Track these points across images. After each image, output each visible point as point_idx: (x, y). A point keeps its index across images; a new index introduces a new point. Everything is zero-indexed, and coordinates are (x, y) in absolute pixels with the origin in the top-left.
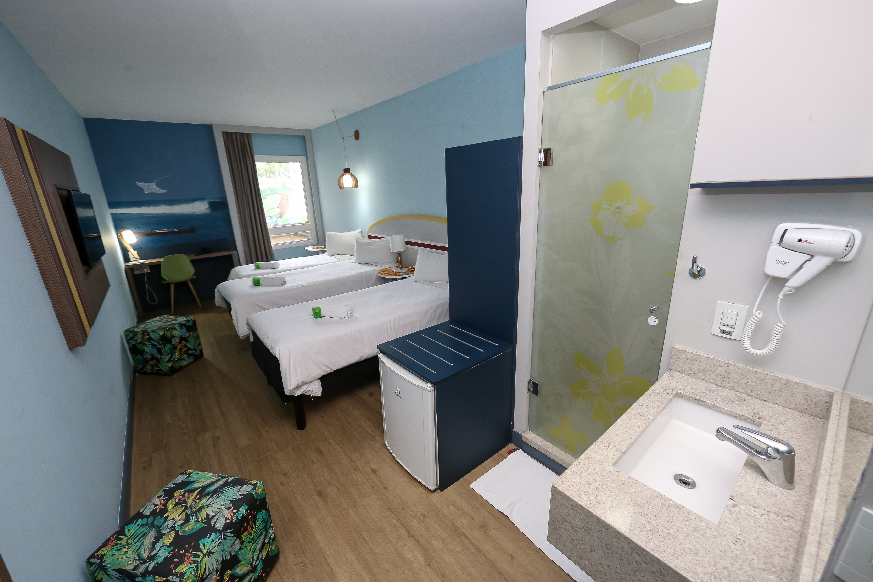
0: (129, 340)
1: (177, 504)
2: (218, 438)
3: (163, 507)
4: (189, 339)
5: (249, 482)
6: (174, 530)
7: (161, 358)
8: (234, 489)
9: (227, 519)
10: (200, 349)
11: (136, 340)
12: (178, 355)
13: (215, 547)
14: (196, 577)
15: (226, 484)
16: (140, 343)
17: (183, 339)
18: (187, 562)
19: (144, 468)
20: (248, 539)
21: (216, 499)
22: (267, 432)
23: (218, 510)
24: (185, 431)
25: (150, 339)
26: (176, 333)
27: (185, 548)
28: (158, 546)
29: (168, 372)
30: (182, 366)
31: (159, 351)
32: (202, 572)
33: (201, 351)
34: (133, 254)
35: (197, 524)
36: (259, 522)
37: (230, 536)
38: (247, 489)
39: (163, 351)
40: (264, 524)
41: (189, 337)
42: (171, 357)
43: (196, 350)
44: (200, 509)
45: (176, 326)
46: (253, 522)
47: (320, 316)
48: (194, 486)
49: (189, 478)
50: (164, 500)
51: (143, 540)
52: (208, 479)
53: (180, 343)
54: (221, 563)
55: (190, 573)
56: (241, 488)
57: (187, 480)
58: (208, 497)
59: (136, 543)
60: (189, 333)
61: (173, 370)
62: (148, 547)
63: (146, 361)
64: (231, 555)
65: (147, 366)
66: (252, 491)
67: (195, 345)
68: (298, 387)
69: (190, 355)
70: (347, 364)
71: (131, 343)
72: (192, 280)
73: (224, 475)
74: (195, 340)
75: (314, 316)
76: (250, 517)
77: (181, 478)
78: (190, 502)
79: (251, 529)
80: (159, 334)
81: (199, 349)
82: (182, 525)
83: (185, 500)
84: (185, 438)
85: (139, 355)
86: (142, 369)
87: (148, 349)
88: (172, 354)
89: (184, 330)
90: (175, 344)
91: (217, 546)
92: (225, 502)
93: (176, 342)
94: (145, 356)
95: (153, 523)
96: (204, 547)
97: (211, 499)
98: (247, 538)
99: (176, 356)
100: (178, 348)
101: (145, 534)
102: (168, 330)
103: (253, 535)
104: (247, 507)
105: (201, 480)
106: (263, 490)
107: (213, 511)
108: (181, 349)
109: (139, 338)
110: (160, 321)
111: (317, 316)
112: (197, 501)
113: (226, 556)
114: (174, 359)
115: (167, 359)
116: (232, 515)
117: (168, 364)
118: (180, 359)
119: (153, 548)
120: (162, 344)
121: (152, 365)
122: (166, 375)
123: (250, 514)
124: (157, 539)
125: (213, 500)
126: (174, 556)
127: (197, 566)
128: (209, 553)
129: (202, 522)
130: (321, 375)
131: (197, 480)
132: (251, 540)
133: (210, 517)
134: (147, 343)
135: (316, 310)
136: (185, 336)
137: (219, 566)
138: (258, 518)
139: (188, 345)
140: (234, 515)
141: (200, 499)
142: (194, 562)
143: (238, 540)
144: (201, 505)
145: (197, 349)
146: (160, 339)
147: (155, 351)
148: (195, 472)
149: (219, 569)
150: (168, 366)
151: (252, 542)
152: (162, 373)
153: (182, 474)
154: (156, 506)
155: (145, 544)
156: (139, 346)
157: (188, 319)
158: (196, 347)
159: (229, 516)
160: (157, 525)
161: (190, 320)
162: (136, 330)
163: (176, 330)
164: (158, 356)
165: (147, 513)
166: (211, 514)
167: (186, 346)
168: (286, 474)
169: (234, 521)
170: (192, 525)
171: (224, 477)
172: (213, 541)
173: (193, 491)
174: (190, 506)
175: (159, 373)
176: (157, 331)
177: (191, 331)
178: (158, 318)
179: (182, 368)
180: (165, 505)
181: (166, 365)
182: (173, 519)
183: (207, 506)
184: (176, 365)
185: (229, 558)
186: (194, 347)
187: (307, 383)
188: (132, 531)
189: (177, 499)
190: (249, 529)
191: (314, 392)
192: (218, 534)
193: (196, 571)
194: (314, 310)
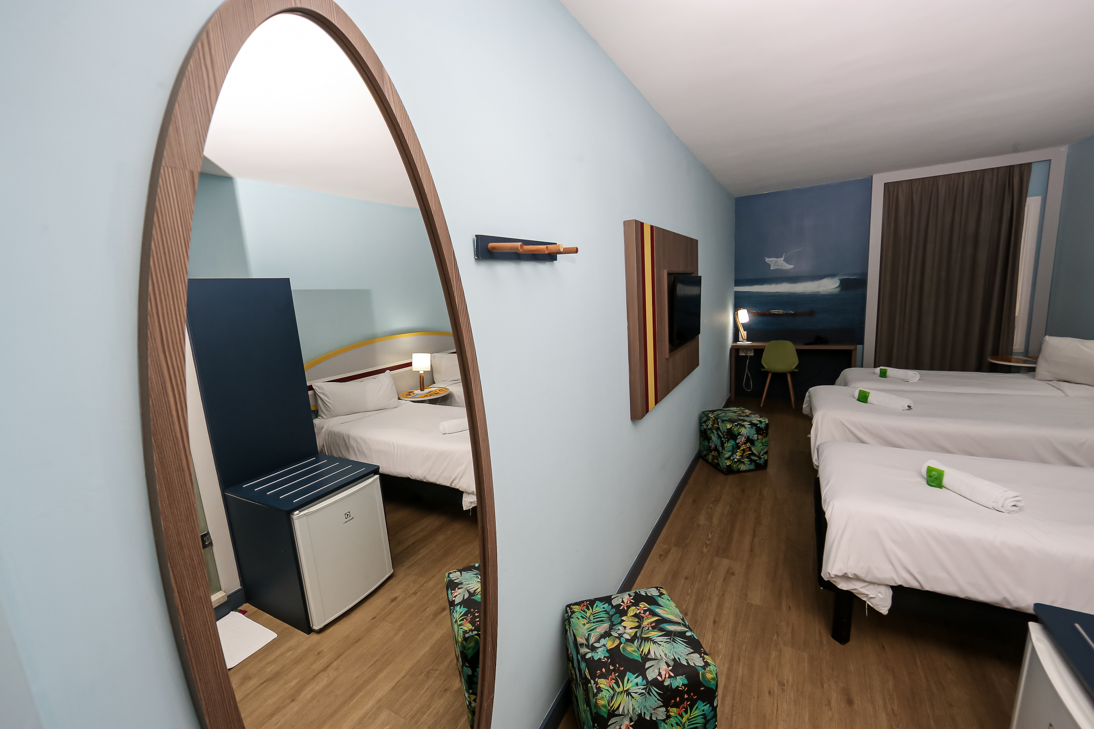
0: (703, 423)
1: (636, 616)
2: (733, 574)
3: (626, 608)
4: (756, 443)
5: (703, 655)
6: (619, 638)
7: (722, 453)
8: (685, 647)
9: (660, 674)
10: (766, 458)
11: (708, 425)
12: (739, 456)
13: (636, 693)
14: (609, 705)
15: (681, 635)
16: (710, 429)
17: (749, 440)
18: (608, 681)
19: (661, 555)
20: (676, 719)
21: (665, 642)
22: (790, 607)
23: (659, 657)
24: (708, 542)
25: (718, 429)
26: (743, 431)
27: (615, 666)
28: (603, 641)
29: (724, 470)
30: (740, 470)
31: (722, 444)
32: (616, 706)
33: (766, 461)
34: (743, 333)
35: (636, 652)
36: (696, 713)
37: (656, 697)
38: (696, 660)
39: (725, 445)
40: (703, 720)
41: (756, 440)
42: (732, 455)
43: (760, 458)
44: (648, 639)
45: (746, 423)
46: (688, 705)
47: (940, 486)
48: (658, 610)
49: (659, 598)
50: (631, 602)
51: (599, 625)
52: (672, 614)
53: (745, 443)
54: (638, 715)
55: (605, 696)
56: (692, 653)
57: (656, 598)
58: (660, 634)
59: (594, 623)
60: (758, 436)
61: (729, 471)
62: (597, 635)
63: (710, 450)
64: (651, 717)
65: (710, 455)
66: (700, 668)
67: (761, 452)
68: (845, 577)
69: (752, 461)
70: (962, 595)
71: (704, 426)
72: (793, 373)
73: (687, 624)
74: (762, 446)
75: (927, 482)
76: (686, 696)
77: (653, 592)
78: (645, 623)
79: (684, 711)
80: (726, 426)
81: (764, 458)
82: (627, 640)
83: (643, 618)
84: (705, 550)
85: (706, 441)
86: (705, 456)
87: (714, 438)
88: (734, 452)
89: (753, 431)
90: (739, 443)
91: (639, 695)
92: (670, 655)
93: (741, 441)
94: (710, 445)
95: (612, 616)
96: (627, 683)
97: (661, 639)
98: (676, 717)
99: (737, 456)
100: (742, 448)
101: (602, 621)
102: (737, 425)
103: (684, 720)
104: (686, 682)
105: (666, 609)
106: (713, 679)
107: (655, 653)
108: (744, 450)
109: (710, 423)
110: (735, 412)
111: (932, 482)
112: (650, 629)
113: (645, 713)
114: (734, 459)
115: (727, 456)
116: (667, 676)
117: (726, 461)
118: (740, 461)
119: (598, 641)
120: (726, 438)
121: (713, 455)
122: (722, 471)
123: (688, 693)
124: (607, 634)
125: (662, 641)
126: (605, 665)
127: (614, 695)
128: (629, 694)
129: (641, 655)
130: (896, 583)
131: (663, 606)
132: (680, 724)
133: (649, 657)
134: (715, 431)
135: (934, 473)
136: (752, 438)
137: (635, 718)
138: (697, 707)
139: (753, 449)
140: (668, 678)
141: (653, 628)
142: (613, 689)
143: (664, 709)
144: (650, 637)
145: (762, 457)
146: (726, 432)
147: (718, 443)
148: (666, 596)
149: (634, 720)
150: (726, 463)
151: (681, 726)
152: (719, 468)
153: (657, 588)
154: (623, 602)
155: (597, 630)
156: (709, 432)
157: (761, 419)
158: (761, 454)
159: (663, 673)
160: (613, 622)
161: (764, 422)
162: (710, 415)
163: (745, 428)
164: (720, 449)
165: (615, 602)
166: (652, 655)
167: (750, 449)
168: (782, 684)
169: (666, 684)
170: (633, 649)
171: (685, 626)
172: (637, 684)
173: (653, 614)
174: (643, 627)
175: (716, 467)
176: (726, 422)
177: (761, 435)
178: (735, 408)
179: (739, 471)
180: (629, 607)
181: (724, 461)
182: (625, 627)
183: (655, 642)
184: (734, 466)
185: (648, 718)
186: (759, 454)
187: (865, 581)
188: (598, 609)
189: (639, 611)
190: (682, 709)
191: (873, 600)
192: (645, 682)
193: (610, 699)
194: (930, 470)
